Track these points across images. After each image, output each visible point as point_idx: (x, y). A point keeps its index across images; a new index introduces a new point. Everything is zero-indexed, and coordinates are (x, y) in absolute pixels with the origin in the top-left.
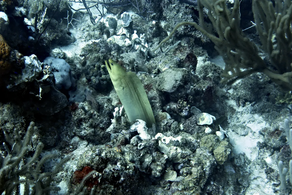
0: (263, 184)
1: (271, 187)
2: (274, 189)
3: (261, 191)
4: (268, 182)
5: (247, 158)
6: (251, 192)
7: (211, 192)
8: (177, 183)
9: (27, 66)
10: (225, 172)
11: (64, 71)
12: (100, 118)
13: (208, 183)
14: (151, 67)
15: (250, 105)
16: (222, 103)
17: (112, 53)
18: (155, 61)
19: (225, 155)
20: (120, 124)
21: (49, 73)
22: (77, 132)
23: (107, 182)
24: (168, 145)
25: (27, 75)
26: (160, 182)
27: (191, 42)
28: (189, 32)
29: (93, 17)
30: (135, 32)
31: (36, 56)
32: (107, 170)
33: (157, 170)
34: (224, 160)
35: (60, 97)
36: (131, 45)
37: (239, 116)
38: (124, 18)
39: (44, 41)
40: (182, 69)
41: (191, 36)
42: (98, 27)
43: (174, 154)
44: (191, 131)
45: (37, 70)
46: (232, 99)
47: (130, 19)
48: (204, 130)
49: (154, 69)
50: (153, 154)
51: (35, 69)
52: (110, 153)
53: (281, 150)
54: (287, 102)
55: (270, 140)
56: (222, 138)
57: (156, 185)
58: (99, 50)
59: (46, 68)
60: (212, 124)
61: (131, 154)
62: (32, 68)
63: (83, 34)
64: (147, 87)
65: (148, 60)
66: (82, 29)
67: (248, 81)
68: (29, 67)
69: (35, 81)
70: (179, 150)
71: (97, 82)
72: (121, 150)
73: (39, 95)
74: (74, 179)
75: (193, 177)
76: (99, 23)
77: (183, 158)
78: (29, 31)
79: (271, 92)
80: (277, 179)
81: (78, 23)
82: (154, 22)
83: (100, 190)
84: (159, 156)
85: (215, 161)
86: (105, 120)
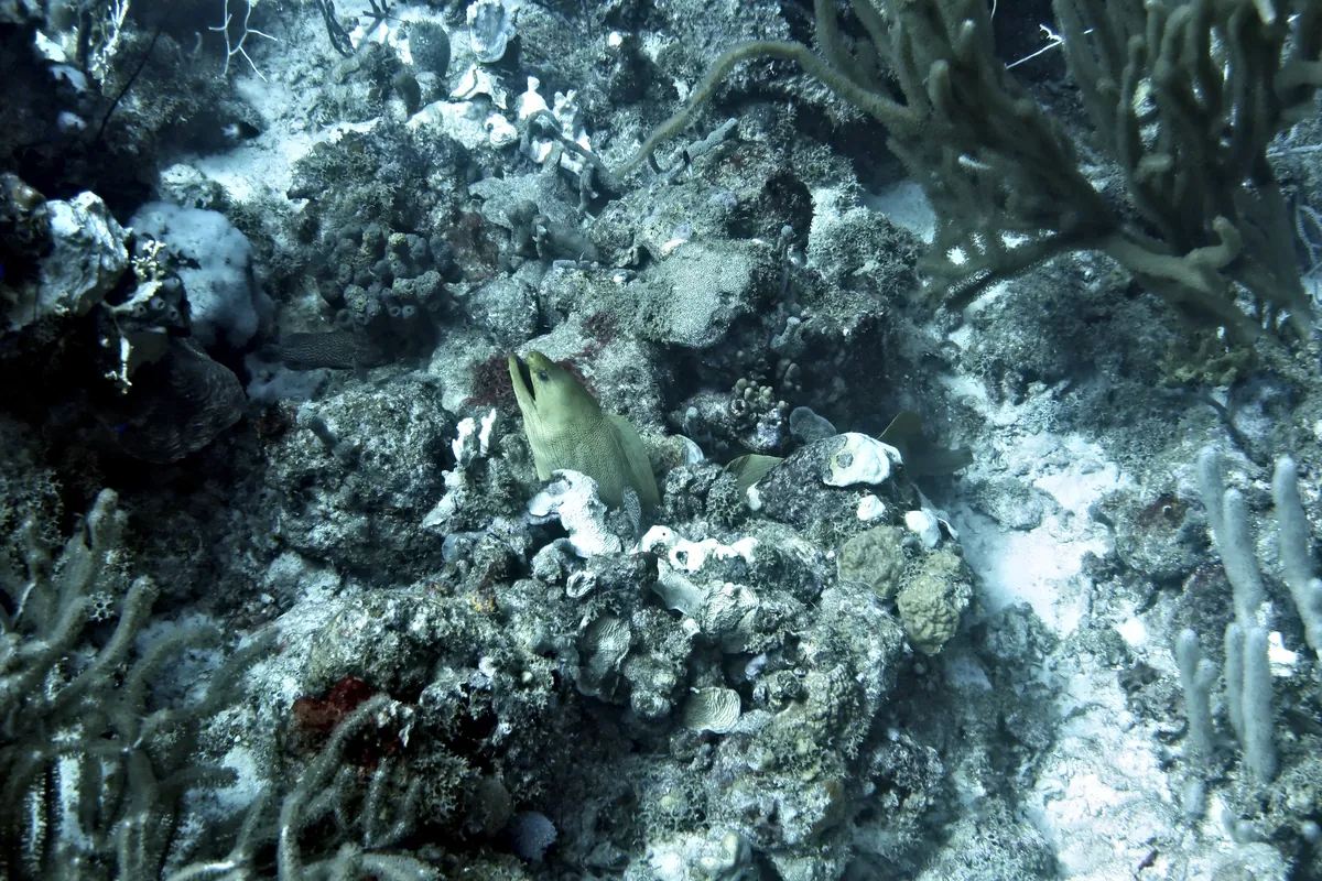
0: (1114, 733)
1: (1149, 745)
2: (1162, 755)
3: (1107, 765)
4: (1132, 726)
5: (1041, 627)
6: (1063, 770)
7: (892, 774)
8: (744, 741)
9: (63, 242)
10: (946, 688)
11: (223, 262)
12: (393, 469)
13: (875, 738)
14: (612, 237)
15: (1049, 394)
16: (926, 388)
17: (434, 178)
18: (625, 210)
19: (948, 612)
20: (482, 491)
21: (161, 273)
22: (291, 535)
23: (437, 743)
24: (699, 578)
25: (63, 284)
26: (668, 740)
27: (781, 122)
28: (771, 78)
29: (340, 23)
30: (533, 82)
31: (99, 200)
32: (436, 691)
33: (652, 688)
34: (942, 633)
35: (212, 380)
36: (518, 142)
37: (999, 444)
38: (479, 23)
39: (129, 132)
40: (748, 243)
41: (782, 97)
42: (363, 66)
43: (727, 616)
44: (796, 512)
45: (107, 261)
46: (968, 370)
47: (508, 25)
48: (855, 507)
49: (625, 247)
50: (636, 616)
51: (98, 257)
52: (448, 618)
53: (1186, 587)
54: (1209, 377)
55: (1137, 544)
56: (933, 542)
57: (651, 752)
58: (375, 169)
59: (147, 253)
60: (886, 481)
61: (537, 620)
62: (83, 251)
63: (298, 98)
64: (598, 328)
65: (596, 207)
66: (291, 77)
67: (1034, 292)
68: (69, 247)
69: (97, 308)
70: (748, 598)
71: (374, 308)
72: (494, 604)
73: (119, 372)
74: (293, 733)
75: (810, 713)
76: (367, 49)
77: (768, 631)
78: (61, 91)
79: (1139, 334)
80: (1170, 711)
81: (272, 51)
82: (615, 39)
83: (410, 778)
84: (659, 624)
85: (904, 639)
86: (417, 477)
